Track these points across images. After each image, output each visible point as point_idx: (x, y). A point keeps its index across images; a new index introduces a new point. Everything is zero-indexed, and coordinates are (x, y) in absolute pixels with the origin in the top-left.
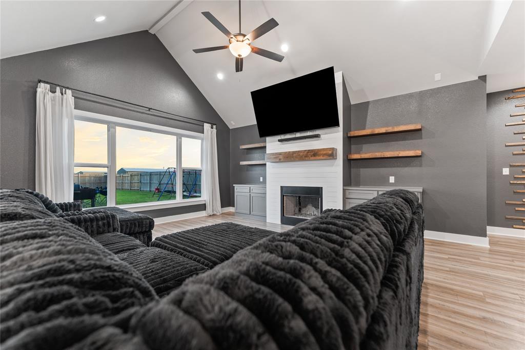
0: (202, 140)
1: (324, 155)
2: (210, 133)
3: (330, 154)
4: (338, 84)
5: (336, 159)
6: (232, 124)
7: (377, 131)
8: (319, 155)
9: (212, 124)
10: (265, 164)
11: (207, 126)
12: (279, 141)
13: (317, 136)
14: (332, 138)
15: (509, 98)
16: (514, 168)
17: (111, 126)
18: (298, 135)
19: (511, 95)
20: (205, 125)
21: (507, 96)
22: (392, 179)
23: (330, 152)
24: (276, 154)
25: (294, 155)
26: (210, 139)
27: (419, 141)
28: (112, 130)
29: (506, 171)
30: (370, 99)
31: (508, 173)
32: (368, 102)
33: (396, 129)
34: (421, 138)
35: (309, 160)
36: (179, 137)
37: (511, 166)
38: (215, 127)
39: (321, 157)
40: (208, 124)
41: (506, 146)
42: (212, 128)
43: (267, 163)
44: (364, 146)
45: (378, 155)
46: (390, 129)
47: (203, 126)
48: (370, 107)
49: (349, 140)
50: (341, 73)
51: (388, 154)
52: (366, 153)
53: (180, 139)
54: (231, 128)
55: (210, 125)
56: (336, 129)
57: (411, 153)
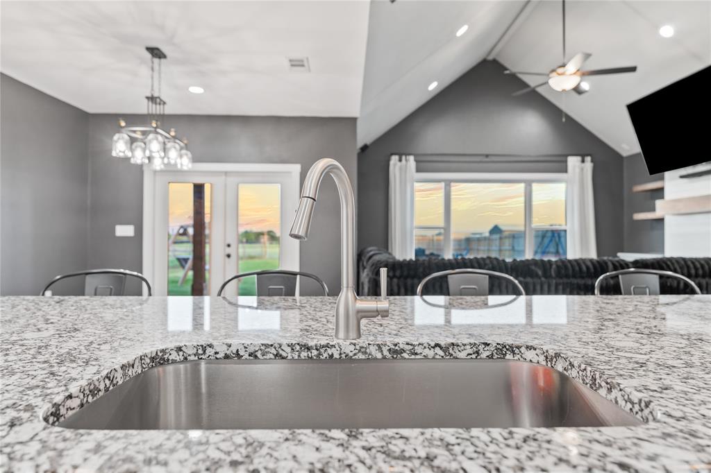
0: (566, 182)
9: (583, 157)
10: (662, 219)
11: (573, 161)
17: (448, 184)
20: (571, 159)
28: (448, 188)
36: (528, 183)
38: (589, 158)
40: (574, 158)
43: (665, 217)
47: (566, 161)
53: (530, 186)
54: (625, 154)
55: (579, 158)
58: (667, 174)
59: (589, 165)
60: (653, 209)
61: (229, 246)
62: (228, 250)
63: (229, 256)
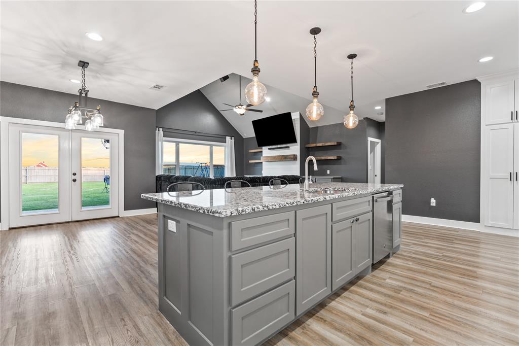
0: (225, 147)
1: (289, 158)
2: (230, 142)
3: (294, 158)
5: (296, 161)
9: (231, 137)
11: (228, 138)
12: (269, 149)
13: (288, 147)
14: (295, 149)
17: (177, 144)
18: (279, 146)
22: (328, 172)
25: (276, 158)
26: (230, 146)
28: (178, 145)
32: (318, 127)
33: (326, 145)
34: (341, 149)
36: (211, 146)
38: (233, 138)
39: (288, 160)
40: (229, 137)
42: (231, 139)
43: (263, 163)
44: (316, 152)
47: (226, 138)
50: (299, 112)
51: (323, 158)
53: (212, 147)
54: (244, 138)
55: (230, 137)
56: (295, 144)
57: (332, 158)
58: (263, 147)
59: (233, 140)
60: (260, 159)
61: (75, 174)
62: (74, 177)
63: (75, 180)
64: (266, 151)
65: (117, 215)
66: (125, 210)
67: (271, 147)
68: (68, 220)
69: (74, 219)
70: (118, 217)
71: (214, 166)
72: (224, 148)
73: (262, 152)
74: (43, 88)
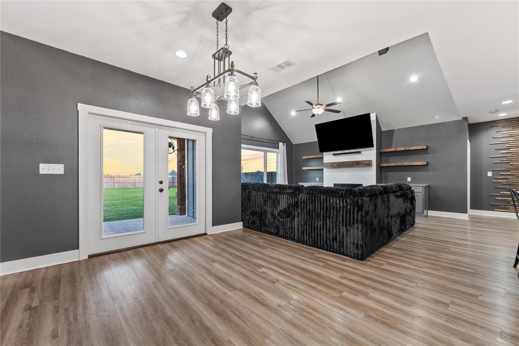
0: (278, 153)
1: (364, 164)
2: (282, 148)
3: (368, 164)
4: (373, 120)
5: (372, 166)
6: (295, 141)
7: (398, 149)
8: (361, 164)
9: (284, 142)
10: (323, 169)
12: (333, 155)
13: (359, 152)
14: (369, 154)
15: (491, 126)
16: (495, 172)
18: (346, 151)
19: (494, 124)
20: (280, 143)
21: (491, 125)
23: (368, 163)
24: (331, 163)
25: (344, 164)
26: (282, 152)
27: (426, 155)
29: (490, 174)
30: (395, 128)
31: (491, 175)
32: (394, 130)
33: (411, 149)
34: (428, 154)
35: (354, 167)
37: (493, 171)
38: (285, 144)
39: (362, 166)
41: (490, 157)
42: (283, 145)
43: (324, 169)
44: (391, 158)
45: (399, 164)
46: (407, 148)
47: (279, 144)
48: (395, 133)
49: (380, 155)
50: (375, 114)
51: (405, 164)
52: (392, 163)
54: (294, 144)
56: (372, 148)
57: (420, 163)
58: (324, 153)
59: (285, 147)
61: (161, 182)
62: (161, 186)
63: (161, 190)
64: (328, 157)
65: (204, 232)
66: (213, 226)
67: (336, 152)
68: (153, 241)
69: (161, 240)
70: (205, 234)
71: (268, 173)
72: (276, 154)
73: (323, 157)
74: (128, 69)
